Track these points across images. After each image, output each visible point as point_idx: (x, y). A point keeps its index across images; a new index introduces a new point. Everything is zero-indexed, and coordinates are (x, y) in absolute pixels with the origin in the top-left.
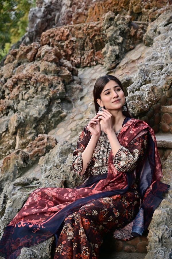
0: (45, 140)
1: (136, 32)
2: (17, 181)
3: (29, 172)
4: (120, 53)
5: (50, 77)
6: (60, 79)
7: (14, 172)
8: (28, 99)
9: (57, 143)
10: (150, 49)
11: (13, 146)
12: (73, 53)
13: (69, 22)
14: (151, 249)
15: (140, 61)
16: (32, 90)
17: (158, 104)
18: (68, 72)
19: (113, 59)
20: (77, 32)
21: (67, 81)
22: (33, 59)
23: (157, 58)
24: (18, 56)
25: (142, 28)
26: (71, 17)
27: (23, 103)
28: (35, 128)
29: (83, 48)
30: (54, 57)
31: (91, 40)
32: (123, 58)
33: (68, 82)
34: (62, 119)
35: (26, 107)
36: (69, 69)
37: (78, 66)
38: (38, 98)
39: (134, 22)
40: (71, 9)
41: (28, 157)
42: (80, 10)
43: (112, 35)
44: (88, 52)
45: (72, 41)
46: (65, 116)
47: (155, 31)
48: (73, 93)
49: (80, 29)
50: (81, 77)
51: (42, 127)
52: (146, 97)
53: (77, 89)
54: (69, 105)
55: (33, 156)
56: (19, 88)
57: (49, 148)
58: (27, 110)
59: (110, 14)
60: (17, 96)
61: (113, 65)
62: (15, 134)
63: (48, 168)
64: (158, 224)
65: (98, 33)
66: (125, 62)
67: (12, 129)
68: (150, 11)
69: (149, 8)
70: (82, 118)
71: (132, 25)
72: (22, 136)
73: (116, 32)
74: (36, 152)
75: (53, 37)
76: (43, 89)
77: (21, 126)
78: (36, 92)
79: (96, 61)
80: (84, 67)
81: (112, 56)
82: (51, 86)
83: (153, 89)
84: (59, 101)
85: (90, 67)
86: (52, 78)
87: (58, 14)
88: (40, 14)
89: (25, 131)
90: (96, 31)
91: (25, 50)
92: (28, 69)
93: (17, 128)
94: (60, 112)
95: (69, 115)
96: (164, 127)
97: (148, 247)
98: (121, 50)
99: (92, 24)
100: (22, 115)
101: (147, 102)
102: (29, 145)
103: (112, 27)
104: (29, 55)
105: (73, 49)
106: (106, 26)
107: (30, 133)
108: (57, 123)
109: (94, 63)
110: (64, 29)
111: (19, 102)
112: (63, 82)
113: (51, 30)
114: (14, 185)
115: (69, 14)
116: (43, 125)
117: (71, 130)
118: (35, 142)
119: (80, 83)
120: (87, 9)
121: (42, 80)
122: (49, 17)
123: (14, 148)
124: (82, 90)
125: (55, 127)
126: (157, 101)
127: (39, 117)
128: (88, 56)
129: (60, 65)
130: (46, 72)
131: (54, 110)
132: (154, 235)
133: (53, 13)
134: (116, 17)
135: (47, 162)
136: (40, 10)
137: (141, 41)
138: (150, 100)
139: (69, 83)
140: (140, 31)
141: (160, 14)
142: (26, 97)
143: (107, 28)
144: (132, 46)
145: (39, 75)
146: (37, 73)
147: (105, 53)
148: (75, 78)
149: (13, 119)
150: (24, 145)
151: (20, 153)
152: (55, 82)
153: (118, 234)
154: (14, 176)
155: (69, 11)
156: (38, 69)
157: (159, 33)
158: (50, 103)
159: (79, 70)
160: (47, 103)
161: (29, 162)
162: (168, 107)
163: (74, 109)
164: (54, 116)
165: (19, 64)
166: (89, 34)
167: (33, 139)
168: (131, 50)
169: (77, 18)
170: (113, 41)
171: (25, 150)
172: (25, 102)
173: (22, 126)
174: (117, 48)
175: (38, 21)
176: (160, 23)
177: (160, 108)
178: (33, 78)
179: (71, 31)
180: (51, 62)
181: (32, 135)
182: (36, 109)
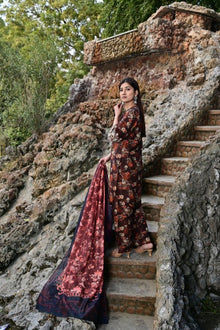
0: (88, 176)
5: (88, 135)
6: (95, 137)
7: (68, 196)
8: (76, 149)
10: (152, 119)
11: (66, 179)
12: (101, 118)
16: (78, 144)
18: (100, 132)
20: (104, 105)
21: (99, 138)
22: (77, 122)
23: (156, 126)
24: (66, 120)
25: (146, 104)
26: (98, 92)
27: (72, 152)
28: (80, 168)
29: (108, 115)
30: (91, 123)
36: (100, 130)
37: (105, 126)
38: (82, 149)
41: (77, 187)
42: (104, 88)
45: (101, 110)
47: (155, 107)
48: (103, 145)
49: (106, 103)
53: (105, 142)
54: (101, 153)
55: (80, 186)
56: (69, 142)
58: (75, 156)
60: (68, 147)
62: (67, 171)
67: (65, 168)
68: (151, 92)
69: (150, 90)
74: (82, 184)
75: (88, 107)
76: (85, 143)
77: (71, 167)
78: (81, 145)
82: (90, 141)
83: (156, 148)
84: (95, 151)
86: (90, 136)
87: (89, 89)
88: (77, 89)
89: (73, 169)
91: (71, 116)
92: (74, 129)
93: (68, 167)
94: (95, 158)
100: (72, 159)
101: (153, 157)
104: (74, 119)
105: (102, 115)
107: (77, 171)
110: (96, 102)
111: (69, 151)
112: (97, 138)
113: (87, 102)
114: (72, 206)
115: (97, 90)
116: (85, 166)
118: (81, 177)
120: (109, 88)
121: (84, 137)
126: (159, 156)
127: (83, 161)
129: (95, 127)
130: (87, 132)
131: (92, 156)
133: (85, 88)
136: (77, 86)
138: (155, 156)
139: (101, 139)
140: (145, 106)
141: (157, 95)
142: (74, 148)
145: (82, 134)
148: (104, 135)
149: (66, 161)
150: (73, 178)
151: (72, 185)
152: (92, 139)
154: (69, 198)
155: (97, 88)
156: (81, 130)
157: (158, 109)
158: (89, 152)
159: (106, 129)
160: (87, 152)
161: (78, 190)
164: (92, 160)
165: (68, 125)
167: (80, 175)
169: (102, 93)
171: (74, 182)
175: (76, 93)
176: (158, 102)
178: (79, 136)
179: (100, 104)
180: (90, 126)
182: (81, 156)
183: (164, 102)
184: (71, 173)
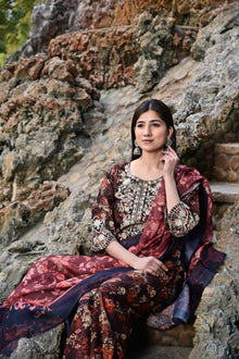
0: (54, 189)
1: (181, 41)
2: (14, 245)
3: (29, 234)
4: (159, 69)
5: (61, 101)
6: (74, 104)
7: (9, 234)
8: (30, 131)
9: (69, 193)
10: (200, 65)
11: (9, 197)
12: (93, 69)
13: (88, 26)
14: (198, 342)
15: (186, 81)
16: (35, 120)
17: (211, 141)
18: (86, 95)
19: (149, 77)
20: (99, 40)
21: (84, 107)
22: (38, 76)
23: (209, 78)
24: (16, 72)
25: (190, 36)
26: (91, 18)
27: (22, 138)
28: (39, 172)
29: (107, 62)
30: (66, 74)
31: (119, 51)
32: (163, 76)
33: (86, 109)
34: (77, 160)
35: (27, 143)
36: (88, 91)
37: (100, 86)
38: (43, 131)
39: (179, 27)
40: (91, 8)
41: (29, 213)
42: (104, 10)
43: (148, 45)
44: (115, 67)
45: (93, 52)
46: (82, 156)
47: (208, 39)
48: (93, 124)
49: (103, 35)
50: (104, 102)
51: (50, 171)
52: (195, 132)
53: (99, 118)
54: (87, 141)
55: (36, 210)
56: (17, 117)
57: (58, 201)
58: (28, 147)
59: (145, 15)
60: (15, 127)
61: (149, 86)
62: (11, 180)
63: (57, 228)
64: (209, 308)
65: (128, 41)
66: (165, 82)
67: (7, 174)
68: (202, 11)
69: (199, 7)
70: (105, 159)
71: (176, 31)
72: (22, 182)
73: (153, 40)
74: (40, 206)
75: (65, 46)
76: (51, 118)
77: (20, 168)
78: (41, 122)
79: (126, 80)
80: (108, 89)
81: (147, 73)
82: (62, 113)
83: (204, 120)
84: (73, 135)
85: (117, 88)
86: (64, 102)
87: (72, 14)
88: (47, 14)
89: (25, 176)
90: (125, 38)
91: (26, 64)
92: (30, 90)
93: (14, 172)
94: (74, 151)
95: (86, 155)
96: (219, 173)
97: (195, 339)
98: (160, 65)
99: (120, 29)
100: (21, 154)
101: (196, 138)
102: (31, 196)
103: (148, 34)
104: (33, 69)
105: (93, 63)
106: (140, 32)
107: (32, 180)
108: (70, 165)
109: (123, 83)
110: (81, 35)
111: (17, 136)
112: (80, 108)
113: (63, 36)
114: (10, 250)
115: (89, 15)
116: (51, 168)
117: (90, 175)
118: (39, 191)
119: (102, 111)
120: (113, 8)
121: (50, 105)
122: (61, 17)
123: (10, 200)
124: (105, 120)
125: (66, 172)
126: (209, 137)
127: (45, 157)
128: (114, 73)
129: (75, 84)
130: (55, 94)
131: (66, 147)
132: (203, 322)
133: (66, 13)
134: (154, 20)
135: (55, 221)
136: (47, 9)
137: (188, 53)
138: (201, 136)
139: (87, 111)
140: (187, 40)
141: (214, 17)
142: (27, 128)
143: (142, 34)
144: (175, 61)
145: (46, 99)
146: (43, 96)
147: (138, 69)
148: (96, 103)
149: (9, 160)
150: (24, 196)
151: (19, 207)
152: (67, 109)
153: (153, 321)
154: (10, 238)
155: (89, 11)
156: (44, 90)
157: (214, 43)
158: (60, 137)
159: (102, 92)
160: (56, 137)
161: (31, 220)
162: (224, 145)
163: (94, 147)
164: (65, 156)
165: (18, 83)
166: (115, 43)
167: (37, 188)
168: (174, 65)
169: (99, 21)
170: (149, 53)
171: (25, 203)
172: (25, 136)
173: (21, 170)
174: (154, 62)
175: (45, 23)
176: (214, 29)
177: (213, 147)
178: (38, 102)
179: (90, 38)
180: (63, 80)
181: (35, 182)
182: (41, 146)
183: (227, 29)
184: (19, 185)
